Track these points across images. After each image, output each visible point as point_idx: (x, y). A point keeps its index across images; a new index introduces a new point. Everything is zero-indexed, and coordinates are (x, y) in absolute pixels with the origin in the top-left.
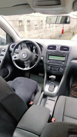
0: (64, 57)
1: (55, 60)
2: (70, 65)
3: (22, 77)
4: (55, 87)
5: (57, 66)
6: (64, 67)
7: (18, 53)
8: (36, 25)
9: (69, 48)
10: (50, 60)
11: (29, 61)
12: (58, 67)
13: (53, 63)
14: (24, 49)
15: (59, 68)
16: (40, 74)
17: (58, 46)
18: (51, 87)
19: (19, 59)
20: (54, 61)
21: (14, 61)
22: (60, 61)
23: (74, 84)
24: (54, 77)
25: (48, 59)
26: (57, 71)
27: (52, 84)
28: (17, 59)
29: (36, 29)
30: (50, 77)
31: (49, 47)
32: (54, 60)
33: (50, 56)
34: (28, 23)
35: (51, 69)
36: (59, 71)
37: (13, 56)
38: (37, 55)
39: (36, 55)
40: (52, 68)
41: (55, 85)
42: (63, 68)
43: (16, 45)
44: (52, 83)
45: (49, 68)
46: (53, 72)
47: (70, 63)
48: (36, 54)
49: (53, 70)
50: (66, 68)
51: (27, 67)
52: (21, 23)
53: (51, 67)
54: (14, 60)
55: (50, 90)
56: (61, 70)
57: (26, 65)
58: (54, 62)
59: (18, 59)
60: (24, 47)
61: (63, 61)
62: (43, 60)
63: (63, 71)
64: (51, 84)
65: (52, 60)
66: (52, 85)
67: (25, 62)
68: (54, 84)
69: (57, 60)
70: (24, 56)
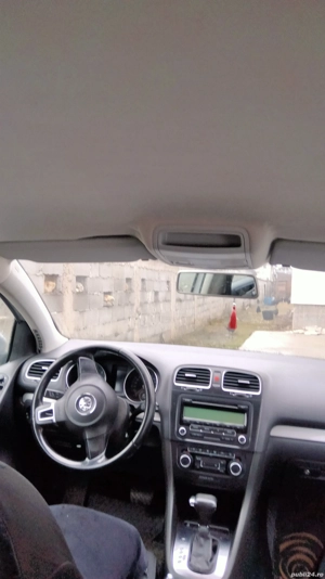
0: (242, 411)
1: (211, 425)
2: (269, 447)
3: (66, 506)
4: (215, 550)
5: (219, 449)
6: (245, 454)
7: (57, 396)
8: (109, 293)
9: (256, 378)
10: (187, 424)
11: (103, 430)
12: (222, 455)
13: (201, 438)
14: (85, 377)
15: (228, 461)
16: (136, 496)
17: (216, 372)
18: (201, 551)
19: (62, 418)
20: (206, 428)
21: (41, 431)
22: (229, 431)
23: (287, 540)
24: (209, 500)
25: (182, 423)
26: (218, 472)
27: (204, 536)
28: (53, 419)
29: (108, 306)
30: (192, 501)
31: (182, 375)
32: (205, 424)
33: (187, 410)
34: (80, 285)
35: (193, 466)
36: (227, 472)
37: (37, 405)
38: (136, 406)
39: (132, 407)
40: (198, 458)
41: (213, 540)
42: (243, 458)
43: (52, 366)
44: (204, 529)
45: (185, 461)
46: (203, 477)
47: (269, 438)
48: (130, 401)
49: (201, 469)
50: (256, 460)
51: (94, 455)
52: (51, 283)
53: (193, 455)
54: (39, 426)
55: (199, 566)
56: (236, 469)
57: (90, 447)
58: (204, 434)
59: (58, 423)
60: (87, 370)
61: (243, 431)
62: (159, 426)
63: (246, 472)
64: (197, 535)
65: (195, 423)
66: (202, 540)
67: (88, 435)
68: (210, 536)
69: (215, 425)
70: (87, 407)
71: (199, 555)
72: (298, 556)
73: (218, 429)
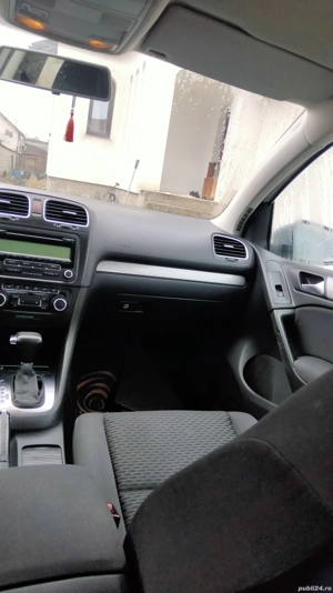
0: (67, 245)
1: (30, 259)
5: (42, 285)
6: (69, 289)
9: (83, 210)
10: (1, 258)
12: (44, 290)
13: (19, 274)
15: (53, 296)
17: (35, 200)
18: (25, 388)
20: (25, 262)
22: (53, 265)
24: (34, 337)
26: (39, 309)
27: (27, 373)
30: (13, 339)
32: (24, 259)
35: (9, 305)
36: (51, 308)
41: (38, 377)
42: (67, 293)
44: (27, 366)
46: (21, 316)
47: (95, 272)
49: (18, 308)
50: (82, 295)
53: (9, 293)
56: (60, 305)
58: (24, 270)
61: (65, 266)
63: (71, 306)
64: (19, 373)
65: (11, 257)
66: (25, 377)
68: (34, 374)
69: (36, 260)
71: (24, 392)
72: (94, 391)
73: (40, 264)
